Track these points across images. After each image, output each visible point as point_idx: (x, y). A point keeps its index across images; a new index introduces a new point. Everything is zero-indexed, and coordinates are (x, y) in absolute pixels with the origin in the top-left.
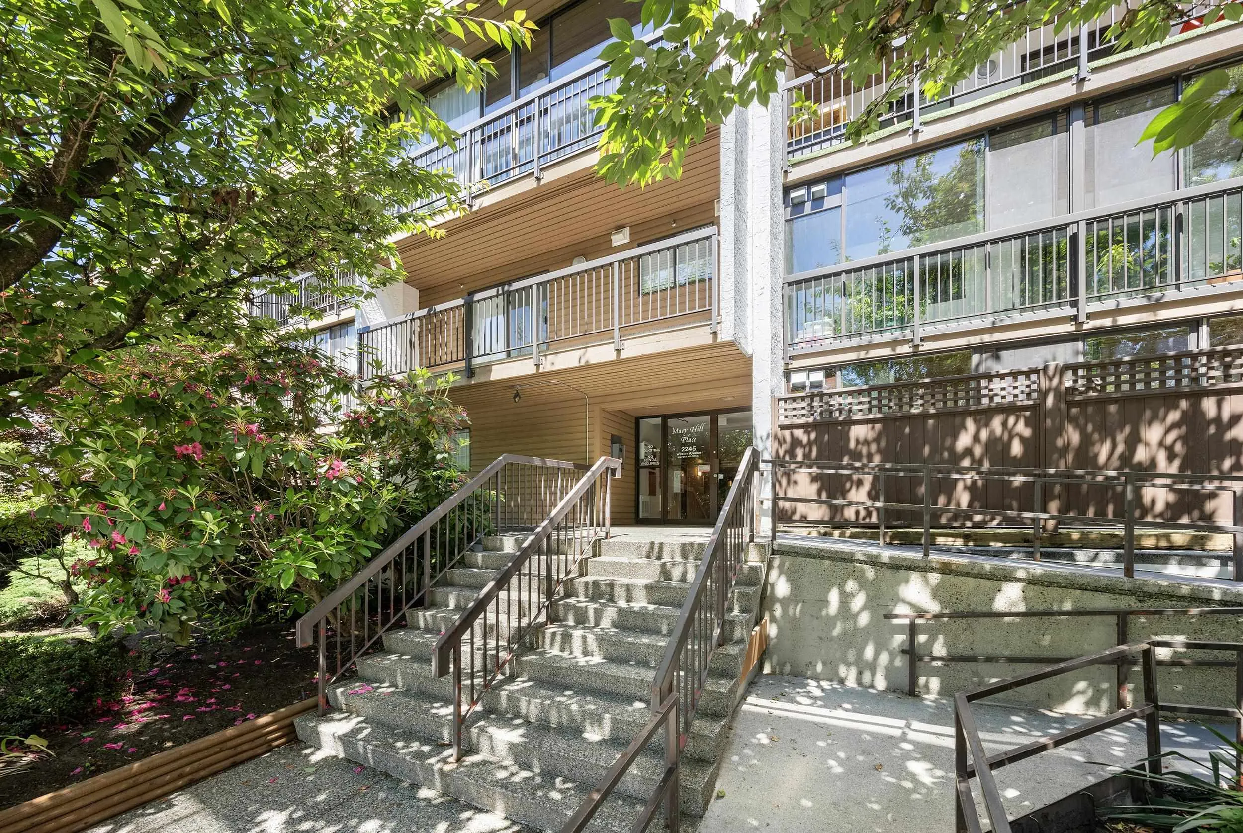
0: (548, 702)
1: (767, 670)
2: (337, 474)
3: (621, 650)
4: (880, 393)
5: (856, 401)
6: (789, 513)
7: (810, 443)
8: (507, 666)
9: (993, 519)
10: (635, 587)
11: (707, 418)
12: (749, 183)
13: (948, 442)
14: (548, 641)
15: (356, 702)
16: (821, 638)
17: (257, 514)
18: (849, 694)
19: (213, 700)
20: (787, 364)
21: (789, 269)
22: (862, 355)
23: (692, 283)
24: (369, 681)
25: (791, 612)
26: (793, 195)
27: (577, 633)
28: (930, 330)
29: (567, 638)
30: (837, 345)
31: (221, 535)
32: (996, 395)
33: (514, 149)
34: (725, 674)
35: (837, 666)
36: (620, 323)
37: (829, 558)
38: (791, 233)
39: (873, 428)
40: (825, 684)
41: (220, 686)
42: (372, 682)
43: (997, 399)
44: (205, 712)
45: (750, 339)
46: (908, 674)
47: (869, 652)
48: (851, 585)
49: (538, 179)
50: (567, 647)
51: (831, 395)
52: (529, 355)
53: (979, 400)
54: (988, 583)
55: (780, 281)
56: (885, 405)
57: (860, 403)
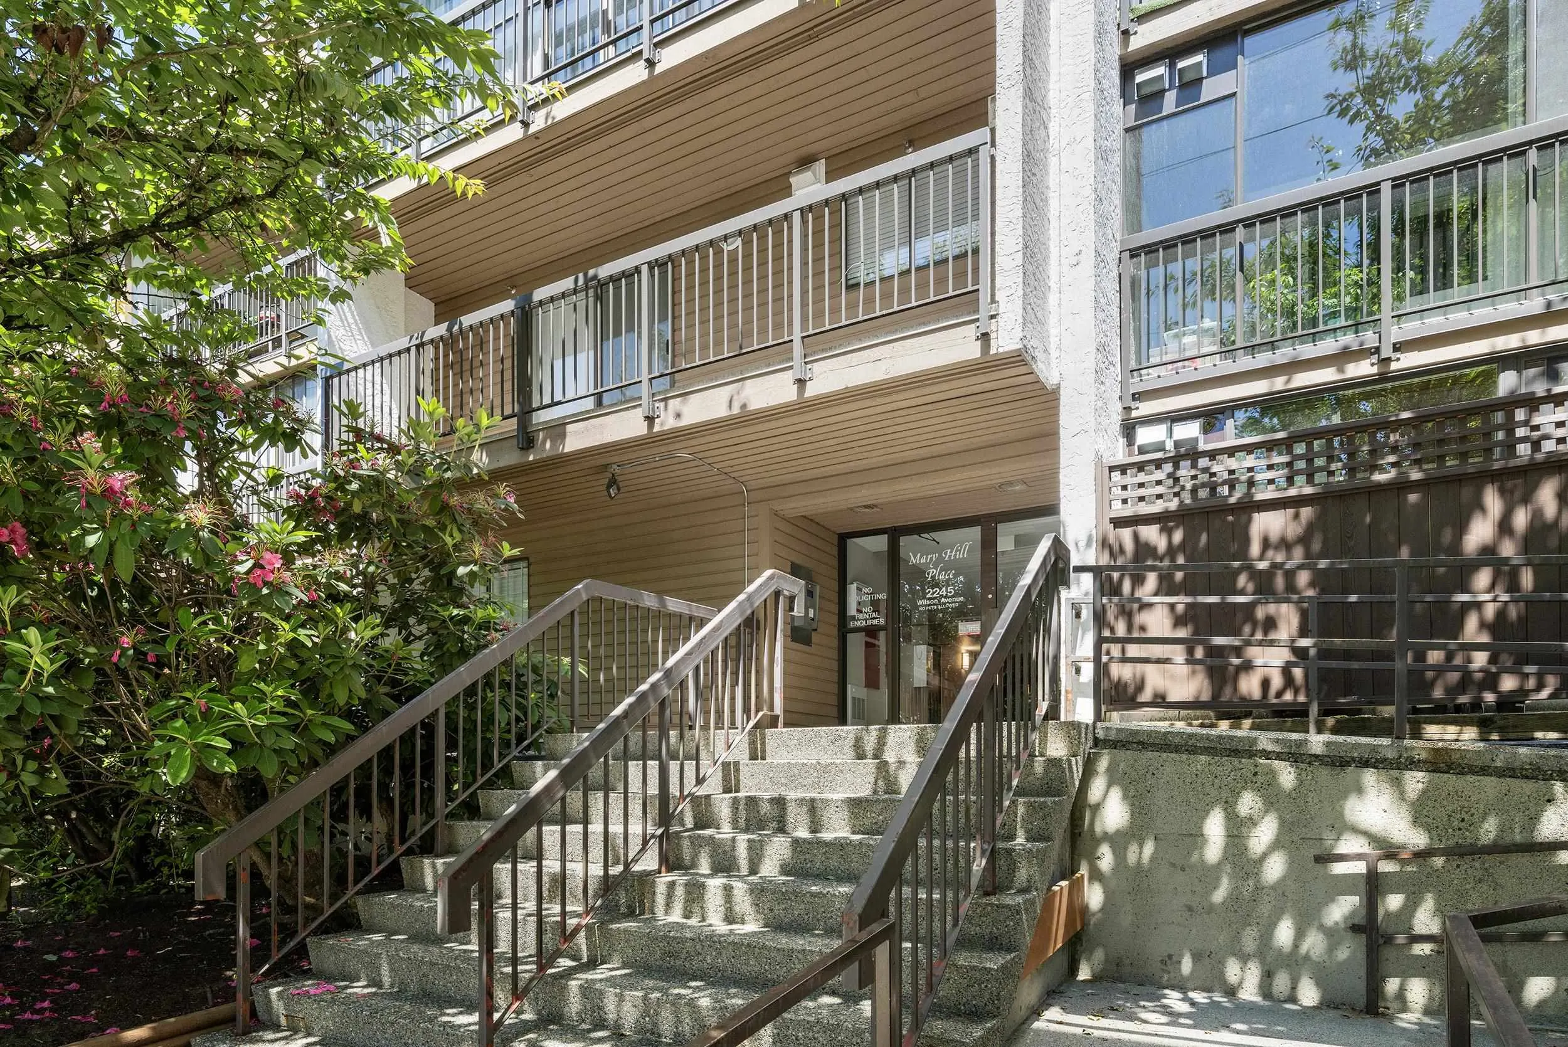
0: (655, 995)
1: (1084, 973)
2: (271, 578)
3: (798, 909)
4: (1310, 446)
5: (1264, 462)
6: (1131, 690)
7: (1171, 551)
8: (581, 939)
9: (1540, 687)
10: (826, 802)
11: (975, 532)
12: (1053, 50)
13: (1447, 536)
14: (660, 900)
15: (307, 1010)
16: (1190, 909)
17: (124, 651)
18: (1246, 1011)
19: (46, 1004)
20: (1128, 409)
21: (1134, 223)
22: (1279, 383)
23: (942, 263)
24: (330, 978)
25: (1132, 857)
26: (1140, 78)
27: (715, 884)
28: (1412, 328)
29: (695, 893)
30: (1227, 367)
31: (54, 678)
32: (1547, 437)
33: (605, 13)
34: (993, 944)
35: (1222, 963)
36: (804, 327)
37: (1206, 751)
38: (1137, 156)
39: (1297, 516)
40: (1199, 997)
41: (61, 986)
42: (336, 980)
43: (1548, 446)
44: (31, 1021)
45: (1054, 354)
46: (1363, 972)
47: (1284, 933)
48: (1248, 803)
49: (651, 63)
50: (696, 909)
51: (1212, 455)
52: (632, 403)
53: (1510, 446)
54: (1528, 787)
55: (1116, 248)
56: (1320, 469)
57: (1270, 467)
